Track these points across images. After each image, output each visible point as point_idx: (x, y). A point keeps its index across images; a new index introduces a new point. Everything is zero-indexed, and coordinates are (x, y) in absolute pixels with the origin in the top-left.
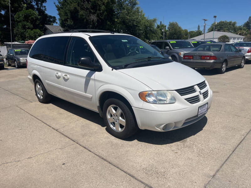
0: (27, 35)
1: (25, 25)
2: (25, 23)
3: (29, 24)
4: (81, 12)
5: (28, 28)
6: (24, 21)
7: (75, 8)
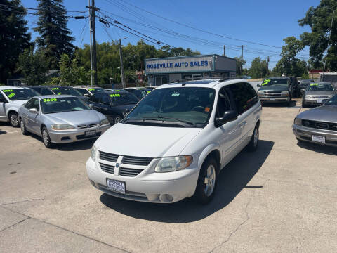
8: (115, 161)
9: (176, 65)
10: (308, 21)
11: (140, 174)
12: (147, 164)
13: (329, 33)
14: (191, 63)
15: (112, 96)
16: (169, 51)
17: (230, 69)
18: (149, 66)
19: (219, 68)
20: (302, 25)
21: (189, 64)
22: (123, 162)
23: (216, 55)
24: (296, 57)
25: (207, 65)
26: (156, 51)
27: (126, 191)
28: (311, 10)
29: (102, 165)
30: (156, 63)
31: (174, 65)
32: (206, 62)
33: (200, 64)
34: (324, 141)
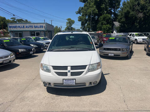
0: (103, 28)
1: (103, 23)
2: (103, 22)
3: (105, 22)
4: (132, 13)
5: (104, 24)
6: (103, 20)
7: (128, 11)
8: (67, 69)
9: (26, 27)
10: (79, 12)
11: (83, 74)
12: (85, 68)
13: (87, 17)
14: (35, 26)
15: (5, 41)
16: (15, 20)
17: (52, 30)
18: (10, 27)
19: (48, 29)
20: (77, 14)
21: (34, 27)
22: (72, 69)
23: (46, 23)
24: (72, 27)
25: (42, 28)
26: (6, 20)
27: (76, 84)
28: (80, 8)
29: (56, 73)
30: (15, 25)
31: (25, 27)
32: (42, 26)
33: (39, 27)
34: (113, 55)
